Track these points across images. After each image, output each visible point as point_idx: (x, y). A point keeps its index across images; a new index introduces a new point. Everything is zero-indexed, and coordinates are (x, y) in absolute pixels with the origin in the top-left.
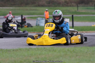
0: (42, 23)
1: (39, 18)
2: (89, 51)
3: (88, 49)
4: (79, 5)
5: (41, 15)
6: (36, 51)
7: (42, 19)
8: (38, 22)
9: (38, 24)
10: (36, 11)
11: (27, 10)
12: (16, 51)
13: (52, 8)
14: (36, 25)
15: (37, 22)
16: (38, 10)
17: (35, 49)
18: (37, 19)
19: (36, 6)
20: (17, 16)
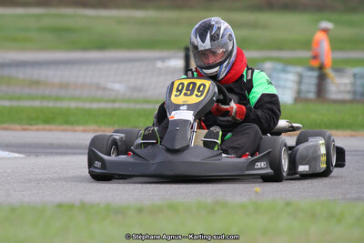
0: (285, 88)
1: (267, 65)
5: (281, 49)
7: (284, 71)
10: (256, 33)
16: (264, 27)
19: (258, 8)
20: (165, 54)
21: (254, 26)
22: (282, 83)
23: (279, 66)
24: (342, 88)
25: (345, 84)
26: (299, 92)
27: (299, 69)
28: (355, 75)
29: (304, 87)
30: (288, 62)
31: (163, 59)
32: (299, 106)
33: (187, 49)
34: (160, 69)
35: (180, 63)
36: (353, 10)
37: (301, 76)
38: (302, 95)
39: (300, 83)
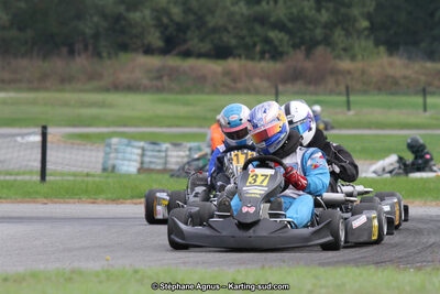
0: (130, 160)
1: (115, 140)
2: (321, 287)
3: (316, 277)
4: (280, 88)
5: (125, 126)
6: (100, 282)
7: (128, 145)
8: (112, 155)
9: (111, 162)
10: (103, 112)
11: (66, 104)
12: (15, 281)
13: (171, 97)
14: (104, 170)
15: (107, 154)
16: (111, 106)
17: (97, 275)
18: (109, 145)
19: (107, 90)
20: (25, 131)
21: (102, 105)
22: (128, 156)
23: (125, 141)
24: (179, 160)
25: (183, 157)
26: (142, 163)
27: (142, 144)
28: (190, 149)
29: (147, 159)
30: (132, 137)
31: (23, 135)
32: (142, 176)
33: (44, 128)
34: (22, 144)
35: (38, 138)
36: (188, 92)
37: (143, 149)
38: (146, 166)
39: (143, 155)
